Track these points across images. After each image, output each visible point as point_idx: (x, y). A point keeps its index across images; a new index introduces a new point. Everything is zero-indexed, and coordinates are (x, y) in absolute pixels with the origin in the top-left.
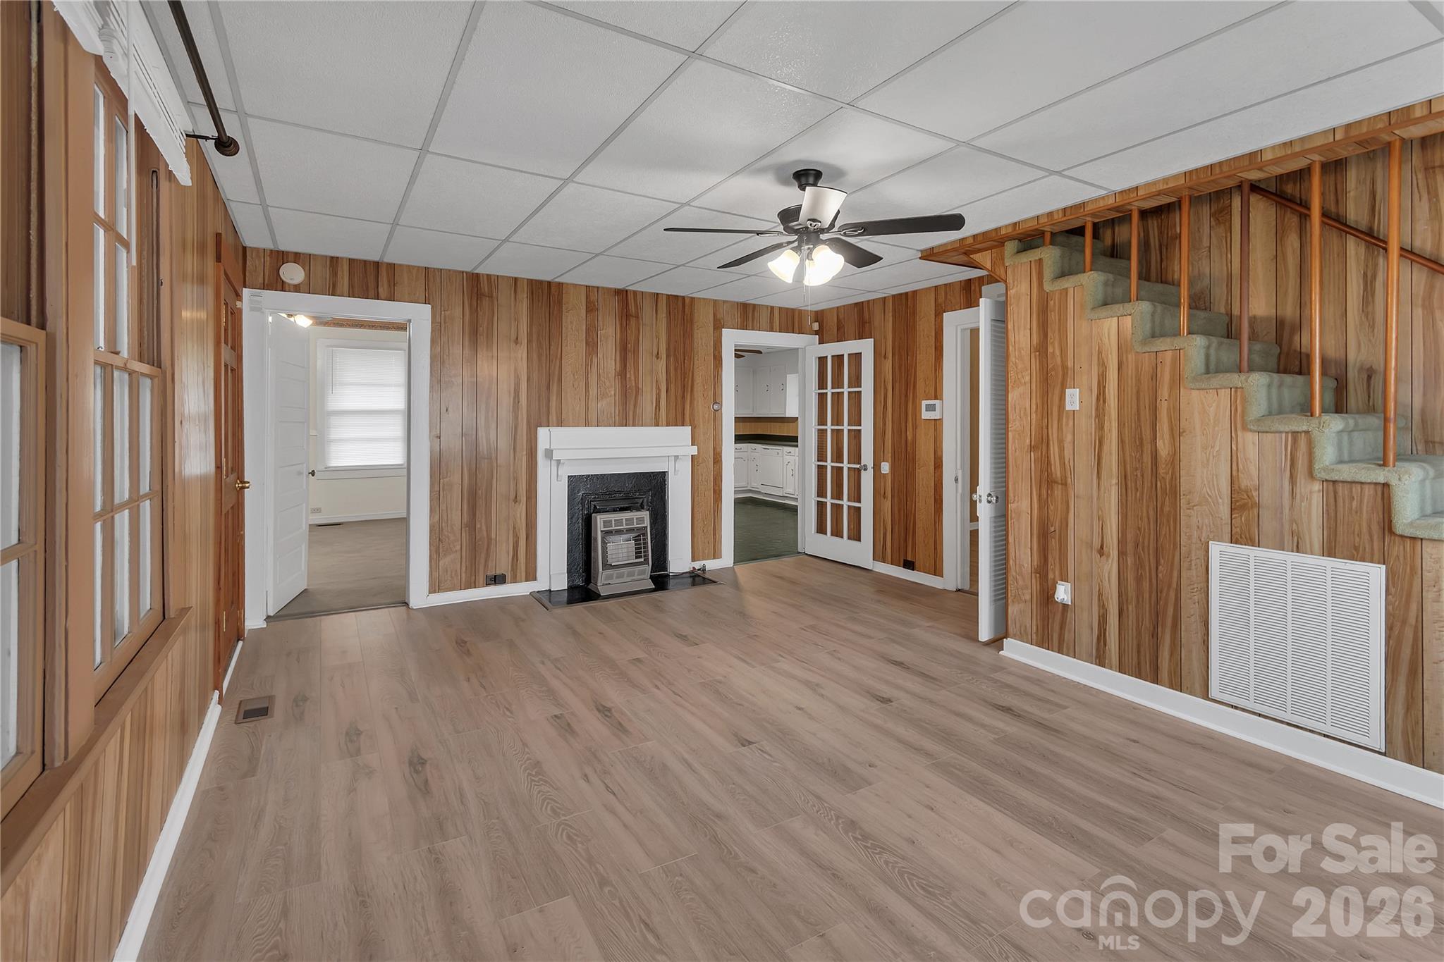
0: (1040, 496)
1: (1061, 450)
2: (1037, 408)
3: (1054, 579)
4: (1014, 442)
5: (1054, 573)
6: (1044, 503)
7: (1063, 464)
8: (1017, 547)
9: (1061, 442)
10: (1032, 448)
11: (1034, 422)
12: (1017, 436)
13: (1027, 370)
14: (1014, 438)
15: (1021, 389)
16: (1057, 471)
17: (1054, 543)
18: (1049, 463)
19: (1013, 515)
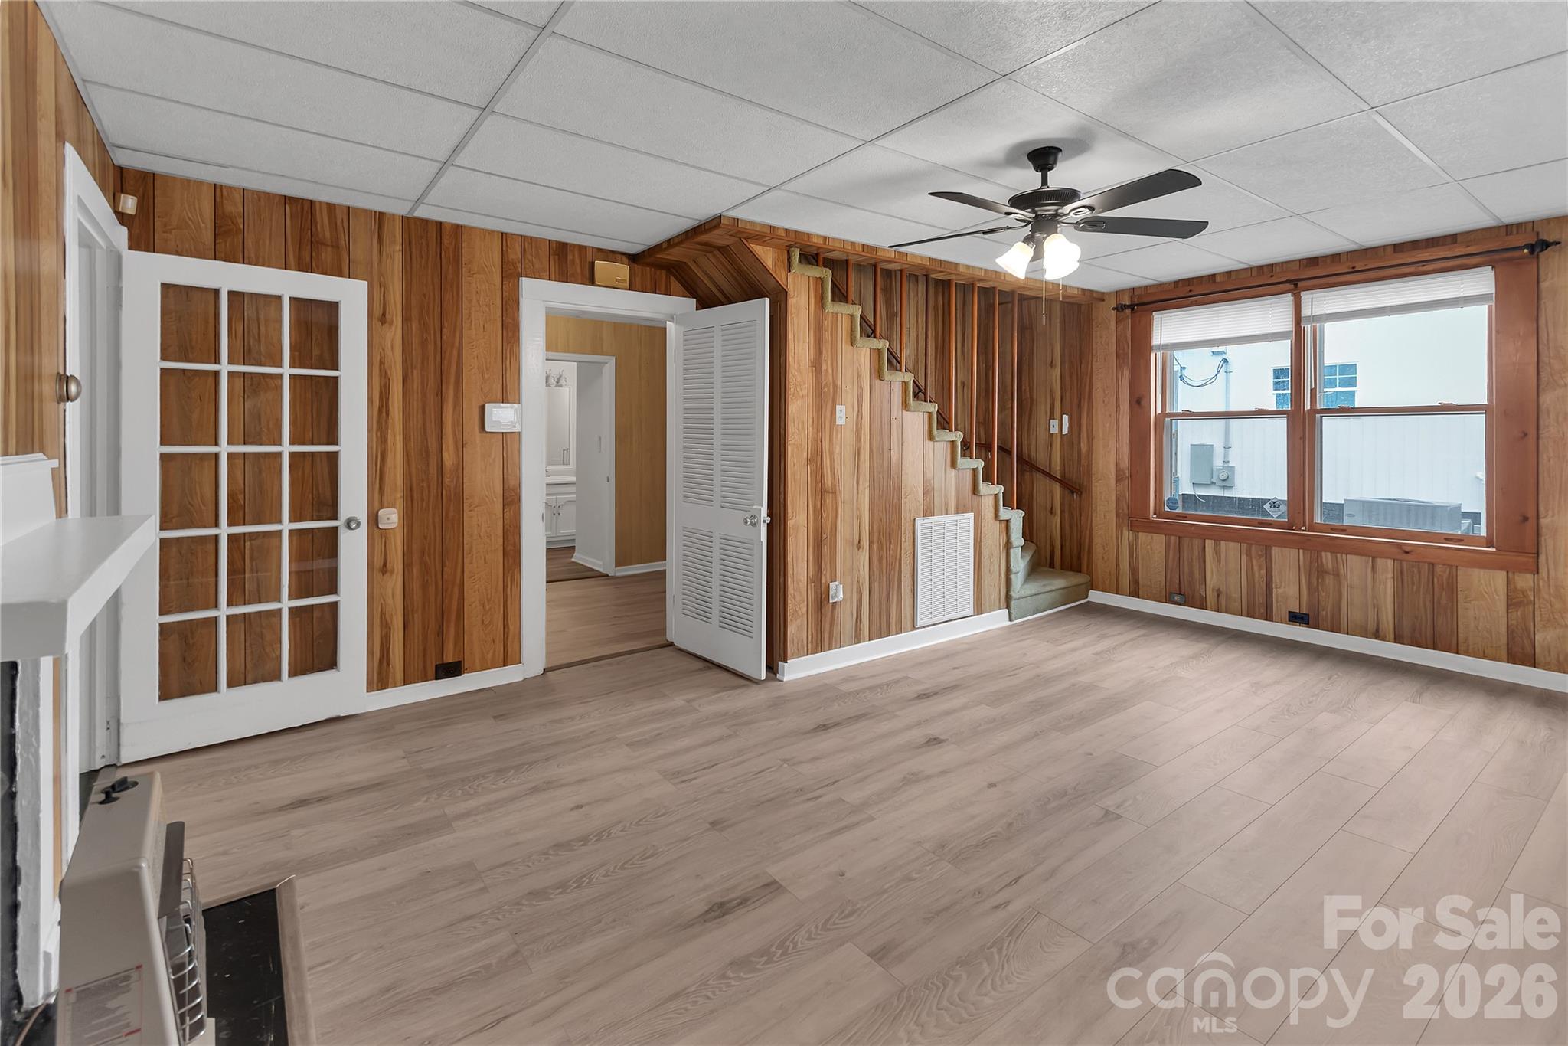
0: (815, 507)
1: (832, 460)
2: (813, 422)
3: (826, 581)
4: (792, 456)
5: (826, 578)
6: (818, 513)
7: (833, 473)
8: (795, 562)
9: (831, 454)
10: (809, 461)
11: (810, 434)
12: (795, 450)
13: (805, 384)
14: (792, 451)
15: (799, 402)
16: (828, 479)
17: (826, 549)
18: (822, 476)
19: (792, 532)
